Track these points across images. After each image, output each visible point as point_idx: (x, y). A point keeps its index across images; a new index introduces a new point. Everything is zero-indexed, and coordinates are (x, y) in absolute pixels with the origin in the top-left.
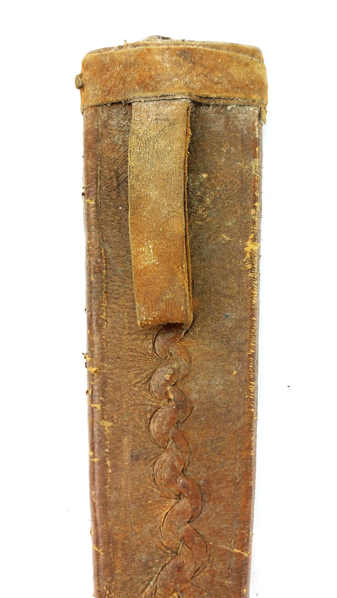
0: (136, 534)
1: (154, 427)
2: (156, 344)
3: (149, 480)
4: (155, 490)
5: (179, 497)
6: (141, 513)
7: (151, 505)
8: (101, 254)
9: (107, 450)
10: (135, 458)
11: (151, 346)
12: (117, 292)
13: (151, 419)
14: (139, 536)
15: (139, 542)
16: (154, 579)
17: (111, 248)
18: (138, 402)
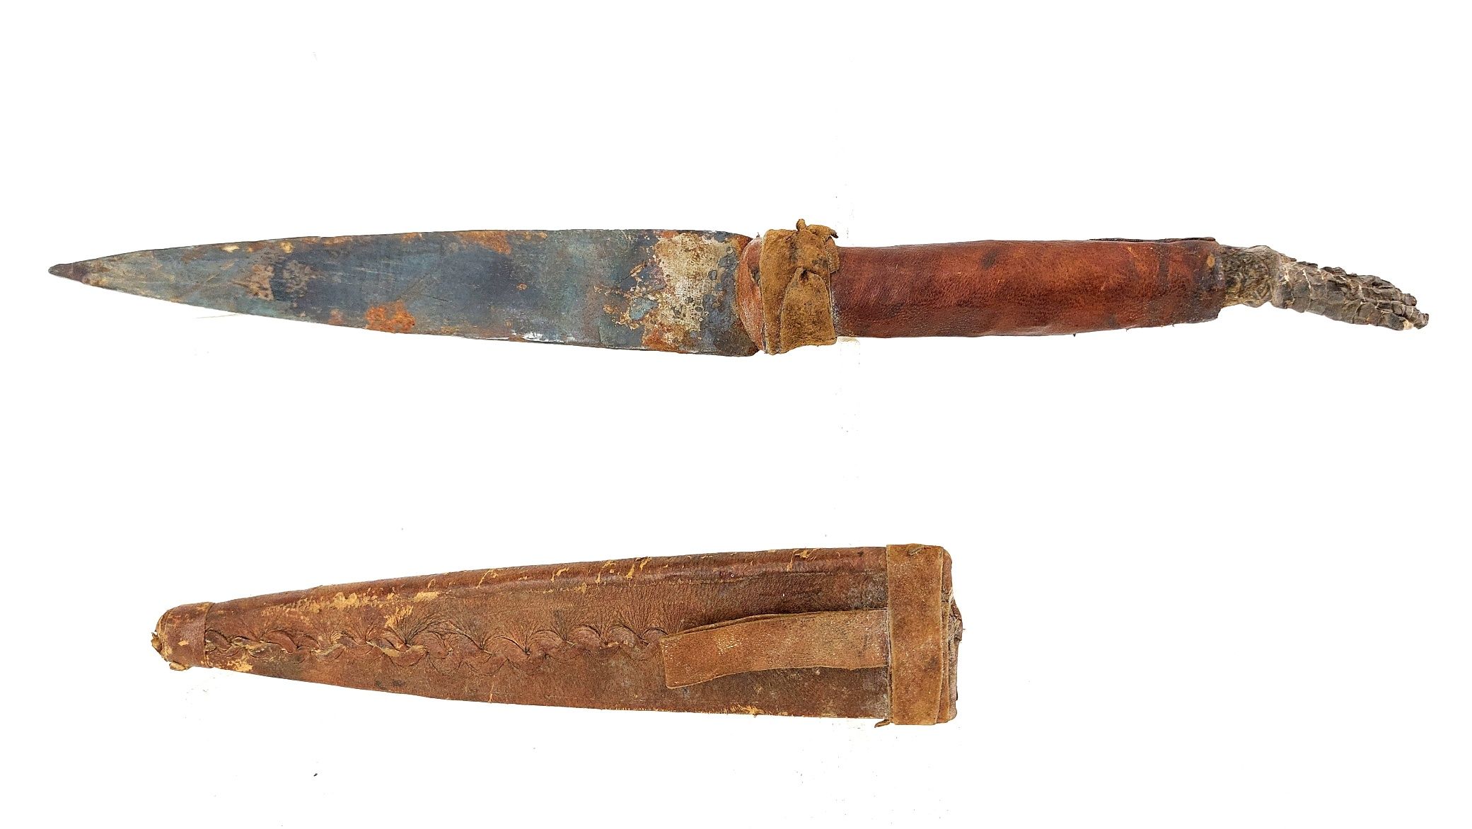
0: (495, 615)
1: (583, 630)
2: (655, 631)
3: (539, 626)
4: (531, 631)
5: (526, 651)
6: (512, 620)
7: (520, 627)
8: (739, 577)
9: (561, 589)
10: (556, 614)
11: (654, 626)
12: (703, 593)
13: (590, 627)
14: (494, 618)
15: (489, 618)
16: (461, 632)
17: (745, 587)
18: (604, 615)
